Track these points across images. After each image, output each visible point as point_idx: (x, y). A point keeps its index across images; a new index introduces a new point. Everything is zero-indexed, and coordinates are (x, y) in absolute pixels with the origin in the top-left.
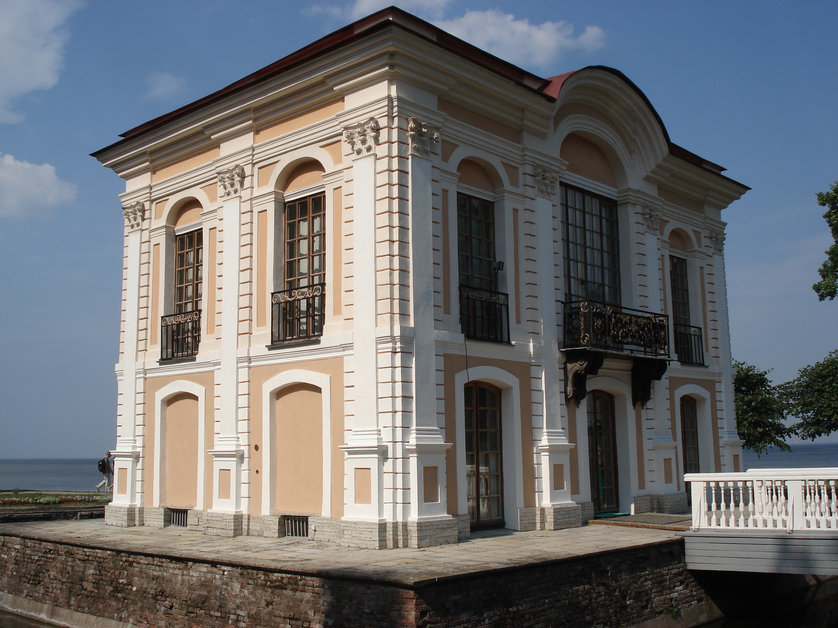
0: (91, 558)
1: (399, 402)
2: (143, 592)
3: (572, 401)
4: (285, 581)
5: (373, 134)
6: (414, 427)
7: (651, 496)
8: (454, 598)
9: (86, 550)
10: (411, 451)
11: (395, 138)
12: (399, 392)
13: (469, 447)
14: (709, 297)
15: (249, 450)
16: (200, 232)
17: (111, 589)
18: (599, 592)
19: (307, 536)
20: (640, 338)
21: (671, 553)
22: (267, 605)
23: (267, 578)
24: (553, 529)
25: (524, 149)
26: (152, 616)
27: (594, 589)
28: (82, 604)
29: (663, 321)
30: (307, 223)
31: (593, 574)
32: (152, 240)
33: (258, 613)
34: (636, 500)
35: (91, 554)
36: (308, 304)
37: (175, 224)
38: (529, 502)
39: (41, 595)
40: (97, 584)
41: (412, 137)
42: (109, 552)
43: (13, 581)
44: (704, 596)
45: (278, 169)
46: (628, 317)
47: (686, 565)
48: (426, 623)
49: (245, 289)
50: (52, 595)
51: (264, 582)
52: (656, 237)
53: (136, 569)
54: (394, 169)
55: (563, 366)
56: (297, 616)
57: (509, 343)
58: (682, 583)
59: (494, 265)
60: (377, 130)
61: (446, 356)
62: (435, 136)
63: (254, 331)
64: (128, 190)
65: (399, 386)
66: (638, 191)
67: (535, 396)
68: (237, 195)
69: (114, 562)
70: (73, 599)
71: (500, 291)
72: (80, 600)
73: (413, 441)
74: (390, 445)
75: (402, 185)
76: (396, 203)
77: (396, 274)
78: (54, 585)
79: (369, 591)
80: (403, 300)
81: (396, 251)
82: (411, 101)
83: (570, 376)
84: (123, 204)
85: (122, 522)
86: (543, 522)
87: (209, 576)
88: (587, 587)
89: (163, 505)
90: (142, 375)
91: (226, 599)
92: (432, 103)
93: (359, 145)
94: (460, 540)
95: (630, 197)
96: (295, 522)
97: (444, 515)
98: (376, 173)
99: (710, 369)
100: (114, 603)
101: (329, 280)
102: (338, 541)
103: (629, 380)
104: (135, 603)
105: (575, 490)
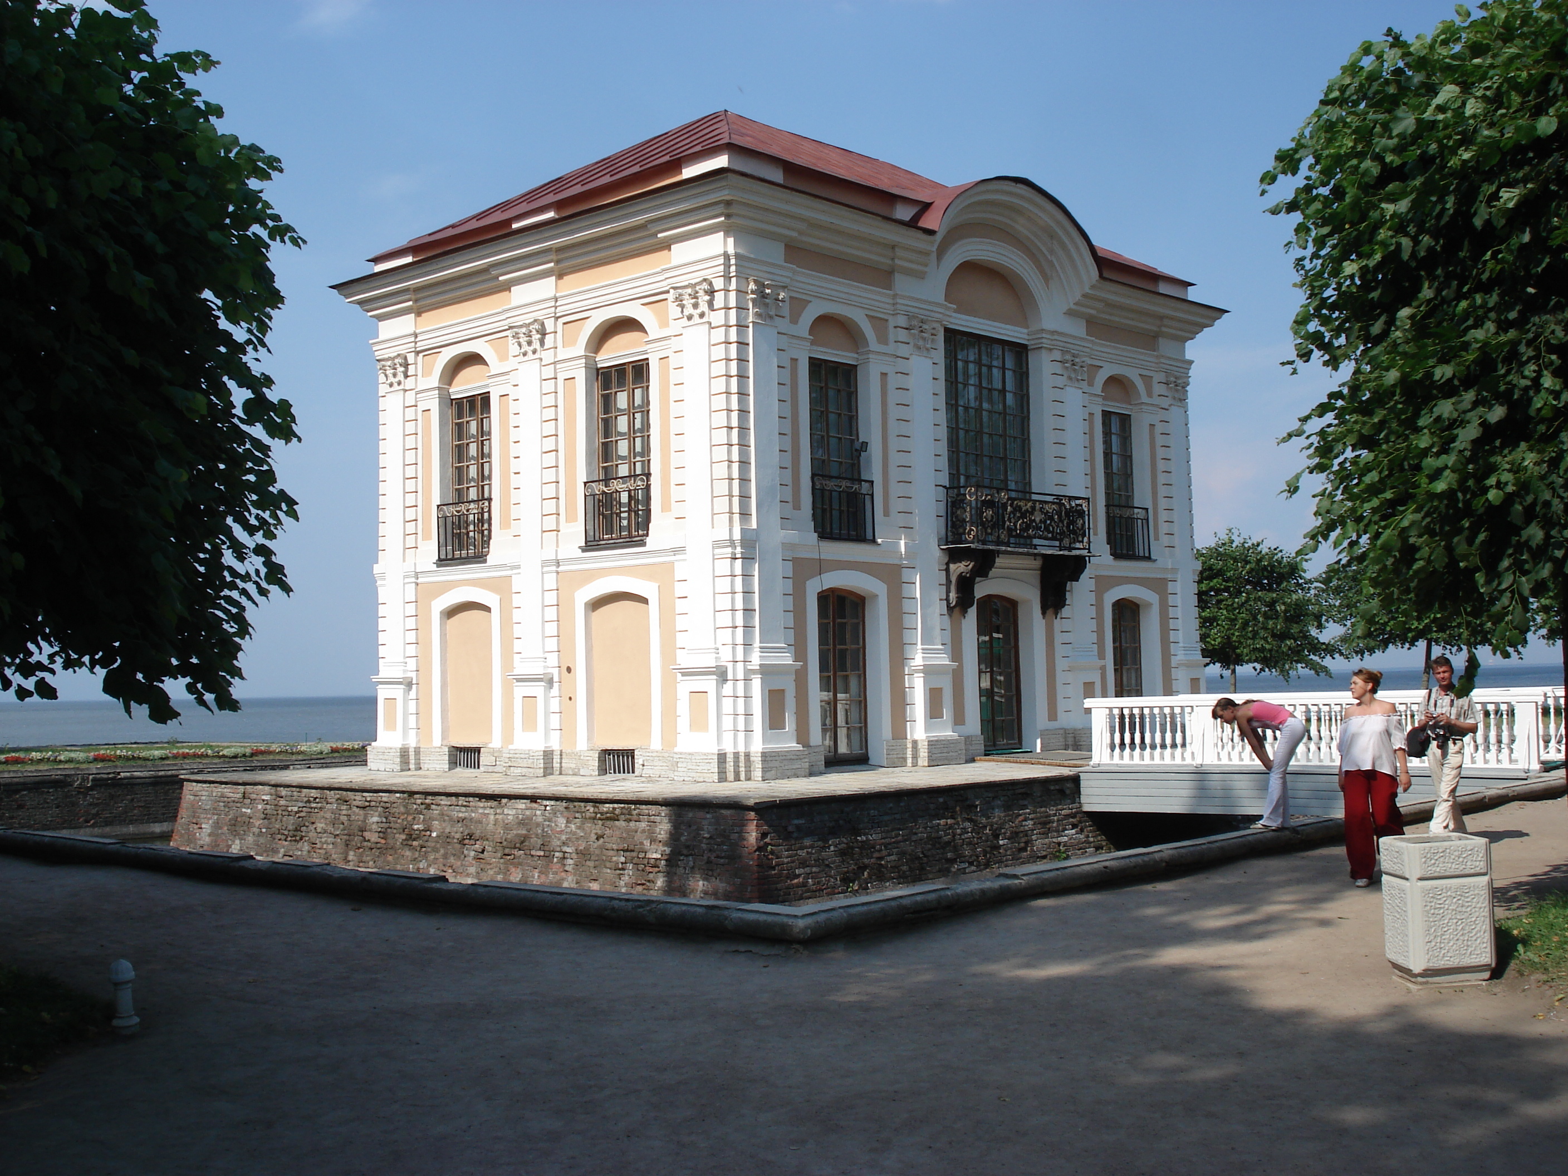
0: (373, 804)
1: (740, 615)
2: (446, 839)
3: (957, 610)
4: (617, 812)
5: (707, 298)
6: (757, 644)
7: (1065, 730)
8: (796, 822)
9: (365, 794)
10: (754, 672)
11: (733, 303)
12: (739, 605)
13: (823, 667)
14: (1161, 465)
15: (560, 673)
16: (485, 398)
17: (404, 837)
18: (964, 828)
19: (633, 772)
20: (1047, 529)
21: (1062, 792)
22: (597, 839)
23: (596, 810)
24: (926, 764)
25: (895, 296)
26: (459, 863)
27: (958, 823)
28: (364, 859)
29: (1081, 505)
30: (625, 393)
31: (958, 808)
32: (419, 404)
33: (587, 849)
34: (1043, 734)
35: (374, 799)
36: (630, 496)
37: (450, 384)
38: (899, 732)
39: (305, 853)
40: (384, 833)
41: (754, 300)
42: (398, 795)
43: (262, 840)
44: (1104, 843)
45: (589, 328)
46: (1030, 504)
47: (1081, 807)
48: (767, 844)
49: (550, 475)
50: (322, 851)
51: (593, 815)
52: (1081, 391)
53: (436, 811)
54: (731, 340)
55: (945, 567)
56: (631, 847)
57: (874, 541)
58: (1074, 826)
59: (857, 445)
60: (711, 292)
61: (795, 561)
62: (781, 297)
63: (561, 528)
64: (381, 338)
65: (739, 598)
66: (1053, 332)
67: (907, 607)
68: (537, 356)
69: (406, 807)
70: (351, 853)
71: (863, 478)
72: (361, 855)
73: (756, 659)
74: (730, 666)
75: (742, 360)
76: (734, 381)
77: (735, 467)
78: (323, 840)
79: (708, 816)
80: (744, 497)
81: (735, 440)
82: (752, 256)
83: (954, 579)
84: (376, 353)
85: (392, 766)
86: (915, 757)
87: (528, 813)
88: (949, 821)
89: (445, 743)
90: (413, 580)
91: (550, 837)
92: (776, 253)
93: (689, 310)
94: (811, 774)
95: (1044, 340)
96: (618, 757)
97: (793, 745)
98: (711, 345)
99: (1160, 564)
100: (408, 853)
101: (655, 468)
102: (671, 775)
103: (1037, 582)
104: (435, 850)
105: (959, 719)
